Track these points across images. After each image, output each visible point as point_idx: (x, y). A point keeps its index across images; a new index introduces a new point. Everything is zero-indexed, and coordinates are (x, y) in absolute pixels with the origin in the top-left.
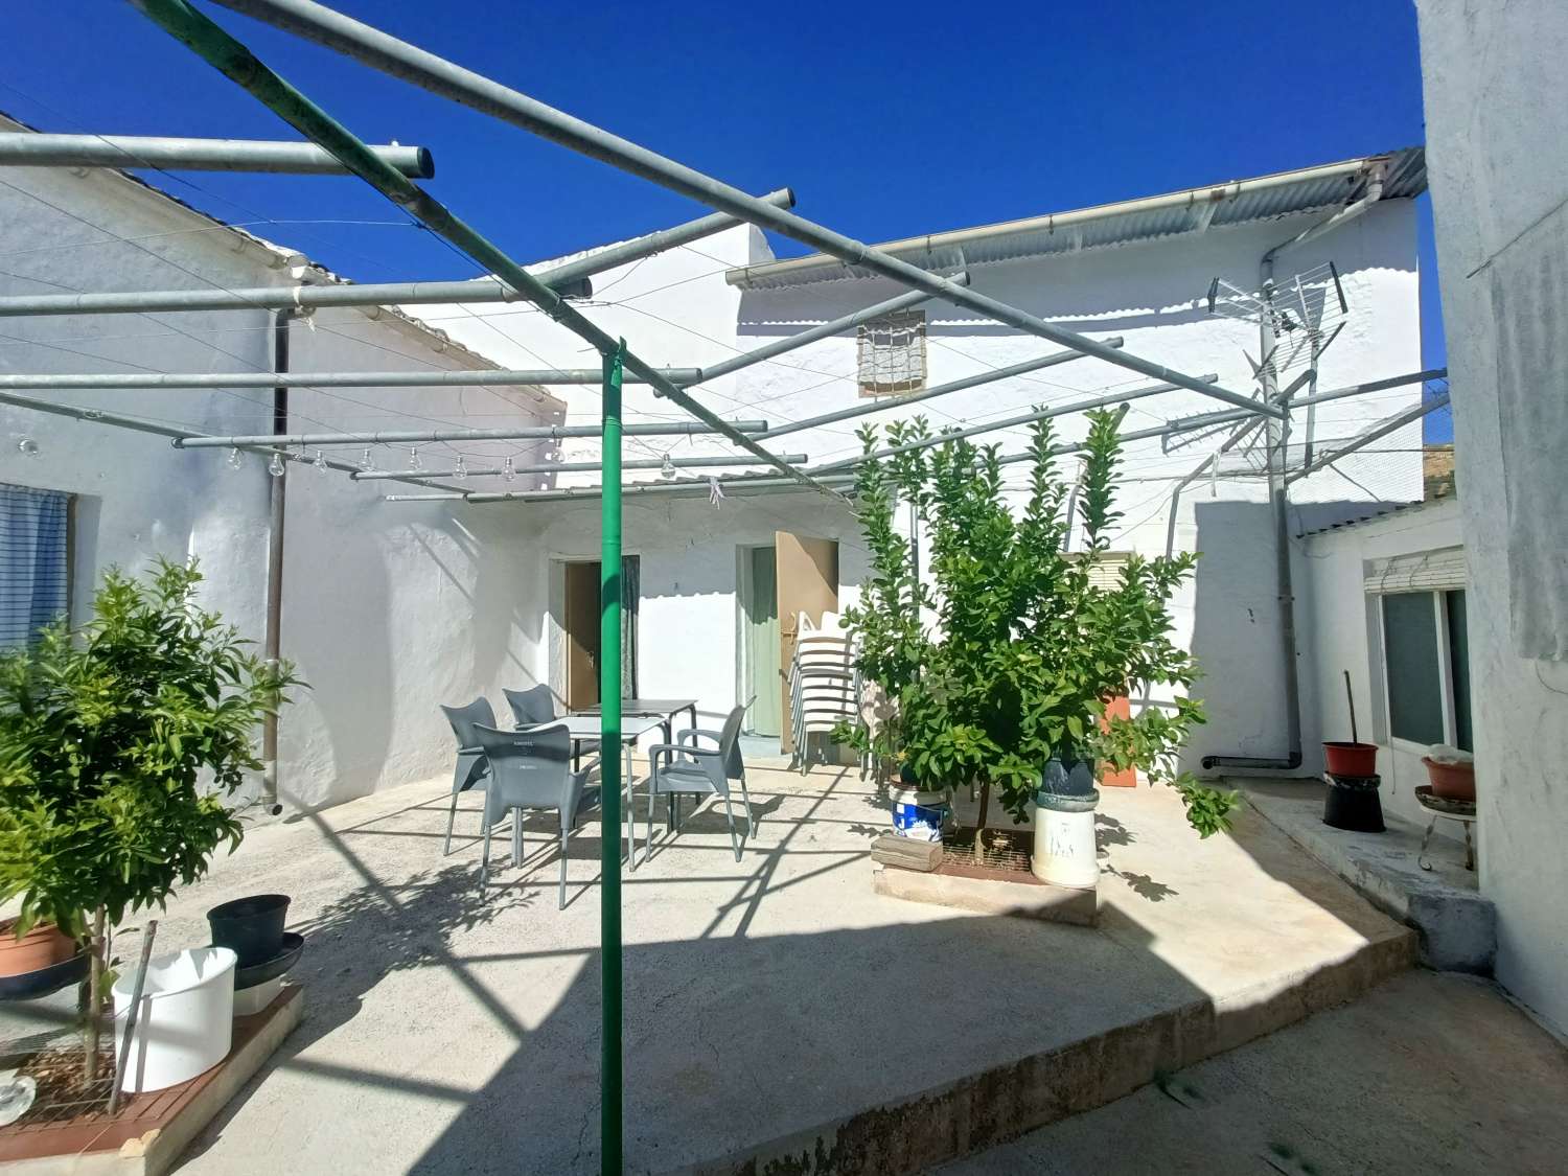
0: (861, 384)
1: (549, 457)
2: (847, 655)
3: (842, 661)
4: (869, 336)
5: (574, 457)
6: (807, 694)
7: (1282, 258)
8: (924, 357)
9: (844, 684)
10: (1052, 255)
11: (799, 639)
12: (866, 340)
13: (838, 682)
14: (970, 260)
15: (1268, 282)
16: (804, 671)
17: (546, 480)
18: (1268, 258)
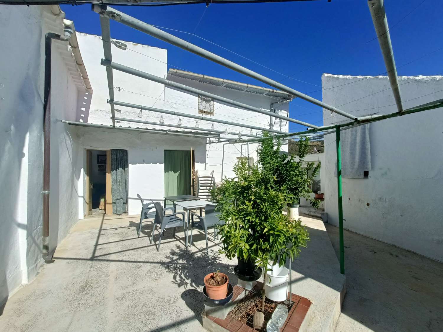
0: (199, 110)
1: (83, 109)
2: (211, 181)
3: (210, 182)
4: (200, 98)
5: (98, 112)
6: (200, 191)
7: (275, 105)
8: (213, 107)
9: (210, 188)
10: (239, 91)
11: (199, 177)
12: (200, 99)
13: (208, 188)
14: (225, 87)
15: (272, 109)
16: (200, 185)
17: (82, 118)
18: (272, 104)
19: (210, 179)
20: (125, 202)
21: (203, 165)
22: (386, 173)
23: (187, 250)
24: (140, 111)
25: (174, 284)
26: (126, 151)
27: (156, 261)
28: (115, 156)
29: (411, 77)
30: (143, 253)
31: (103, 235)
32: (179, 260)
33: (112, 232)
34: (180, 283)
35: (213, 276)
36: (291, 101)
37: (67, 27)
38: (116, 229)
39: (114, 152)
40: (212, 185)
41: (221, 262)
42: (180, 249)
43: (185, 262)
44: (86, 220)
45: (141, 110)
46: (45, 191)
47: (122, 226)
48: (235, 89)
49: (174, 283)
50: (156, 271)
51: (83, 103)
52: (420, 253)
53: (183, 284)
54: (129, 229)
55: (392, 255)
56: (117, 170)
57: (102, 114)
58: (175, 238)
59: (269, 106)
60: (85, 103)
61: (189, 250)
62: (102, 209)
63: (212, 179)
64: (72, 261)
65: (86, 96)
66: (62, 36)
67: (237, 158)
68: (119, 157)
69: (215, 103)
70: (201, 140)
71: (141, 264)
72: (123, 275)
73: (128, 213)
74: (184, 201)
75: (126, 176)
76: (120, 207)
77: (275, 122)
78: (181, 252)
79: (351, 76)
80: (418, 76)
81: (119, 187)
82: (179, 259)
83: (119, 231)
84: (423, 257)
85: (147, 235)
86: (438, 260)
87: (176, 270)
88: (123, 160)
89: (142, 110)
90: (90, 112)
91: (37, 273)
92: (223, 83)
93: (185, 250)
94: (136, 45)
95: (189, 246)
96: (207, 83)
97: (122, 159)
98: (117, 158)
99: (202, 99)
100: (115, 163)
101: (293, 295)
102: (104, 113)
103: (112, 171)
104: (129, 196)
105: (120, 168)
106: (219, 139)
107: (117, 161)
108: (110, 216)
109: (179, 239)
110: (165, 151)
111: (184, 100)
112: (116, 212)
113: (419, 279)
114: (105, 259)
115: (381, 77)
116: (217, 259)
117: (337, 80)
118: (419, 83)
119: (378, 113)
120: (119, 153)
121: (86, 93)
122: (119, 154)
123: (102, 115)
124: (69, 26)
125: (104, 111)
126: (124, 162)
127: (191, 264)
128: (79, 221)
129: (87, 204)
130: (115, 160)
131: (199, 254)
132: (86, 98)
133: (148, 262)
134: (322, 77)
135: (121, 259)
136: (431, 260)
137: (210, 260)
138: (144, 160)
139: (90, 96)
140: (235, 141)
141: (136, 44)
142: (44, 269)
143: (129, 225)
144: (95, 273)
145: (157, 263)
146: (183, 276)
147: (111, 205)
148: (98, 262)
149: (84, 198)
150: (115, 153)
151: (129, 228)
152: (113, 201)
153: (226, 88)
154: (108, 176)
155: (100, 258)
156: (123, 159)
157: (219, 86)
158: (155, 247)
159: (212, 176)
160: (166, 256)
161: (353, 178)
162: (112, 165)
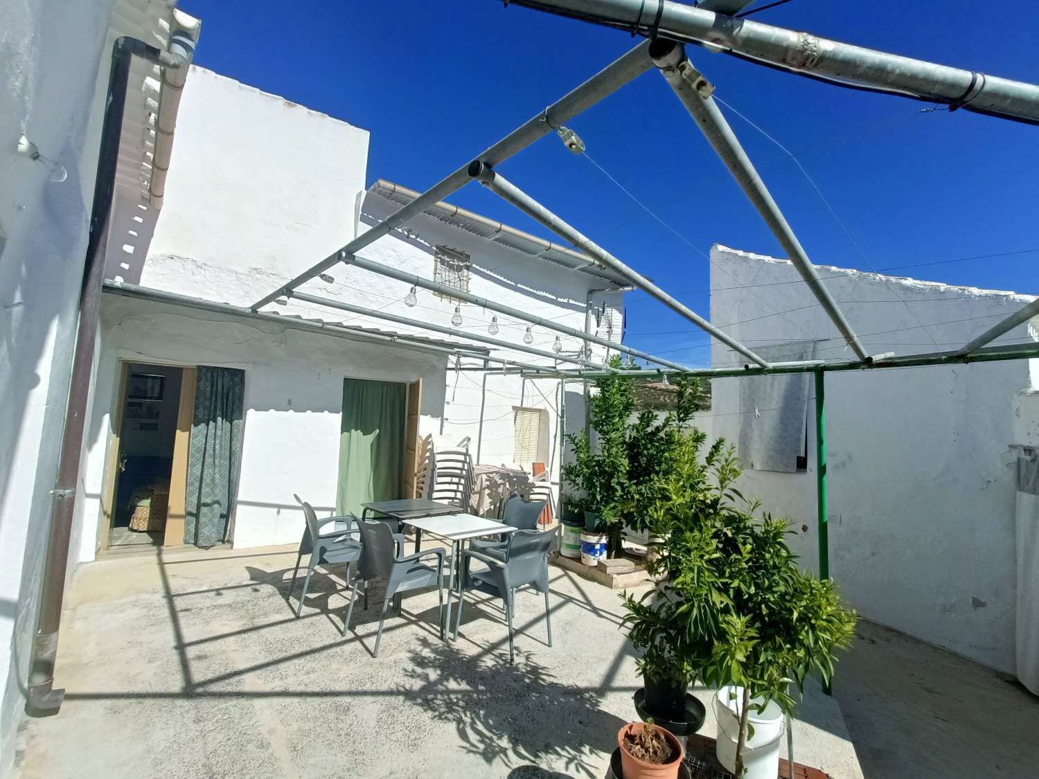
1: (129, 249)
2: (464, 462)
3: (460, 465)
4: (440, 258)
5: (172, 261)
6: (437, 487)
7: (597, 295)
8: (468, 283)
9: (460, 480)
10: (525, 253)
11: (435, 451)
12: (439, 260)
13: (455, 480)
14: (496, 240)
15: (591, 302)
16: (438, 473)
17: (122, 272)
18: (591, 292)
19: (462, 458)
20: (225, 513)
21: (438, 421)
22: (844, 465)
23: (452, 651)
24: (412, 289)
25: (471, 754)
26: (242, 372)
27: (384, 688)
28: (208, 384)
29: (893, 279)
30: (334, 666)
31: (186, 613)
32: (447, 680)
33: (208, 603)
34: (485, 749)
35: (629, 733)
36: (632, 291)
37: (181, 31)
38: (218, 592)
39: (206, 373)
40: (464, 472)
41: (555, 681)
42: (433, 647)
43: (464, 686)
44: (103, 563)
45: (413, 286)
46: (65, 489)
47: (230, 582)
48: (518, 248)
49: (469, 751)
50: (401, 719)
51: (131, 232)
52: (908, 630)
53: (495, 754)
54: (256, 590)
55: (863, 638)
56: (211, 422)
57: (184, 268)
58: (400, 616)
59: (585, 297)
60: (135, 234)
61: (457, 650)
62: (141, 529)
63: (466, 458)
64: (121, 702)
65: (140, 213)
66: (164, 54)
67: (514, 408)
68: (220, 387)
69: (472, 275)
70: (434, 360)
71: (348, 699)
72: (309, 739)
73: (231, 542)
74: (426, 516)
75: (233, 442)
76: (210, 526)
77: (597, 332)
78: (438, 657)
79: (773, 257)
80: (906, 279)
81: (210, 471)
82: (443, 678)
83: (228, 597)
84: (917, 642)
85: (318, 610)
86: (944, 647)
87: (457, 711)
88: (230, 398)
89: (417, 287)
90: (147, 258)
91: (17, 756)
92: (499, 230)
93: (445, 651)
94: (293, 106)
95: (453, 640)
96: (459, 226)
97: (228, 394)
98: (214, 392)
99: (443, 262)
100: (207, 404)
101: (797, 765)
102: (190, 266)
103: (196, 426)
104: (240, 497)
105: (219, 419)
106: (486, 361)
107: (213, 398)
108: (178, 551)
109: (413, 618)
110: (346, 380)
111: (403, 258)
112: (196, 540)
113: (937, 693)
114: (229, 689)
115: (834, 268)
116: (540, 671)
117: (745, 261)
118: (909, 292)
119: (828, 340)
120: (220, 377)
121: (140, 206)
122: (220, 381)
123: (182, 271)
124: (189, 32)
125: (189, 262)
126: (233, 403)
127: (482, 691)
128: (81, 569)
129: (106, 517)
130: (208, 394)
131: (489, 662)
132: (140, 220)
133: (365, 693)
134: (711, 251)
135: (278, 686)
136: (933, 647)
137: (524, 675)
138: (289, 400)
139: (152, 216)
140: (535, 371)
141: (293, 103)
142: (33, 737)
143: (252, 579)
144: (220, 737)
145: (390, 693)
146: (480, 727)
147: (182, 521)
148: (214, 702)
149: (101, 501)
150: (209, 375)
151: (257, 587)
152: (190, 509)
153: (497, 243)
154: (181, 437)
155: (214, 688)
156: (230, 393)
157: (483, 237)
158: (357, 644)
159: (467, 450)
160: (406, 671)
161: (774, 471)
162: (197, 408)
